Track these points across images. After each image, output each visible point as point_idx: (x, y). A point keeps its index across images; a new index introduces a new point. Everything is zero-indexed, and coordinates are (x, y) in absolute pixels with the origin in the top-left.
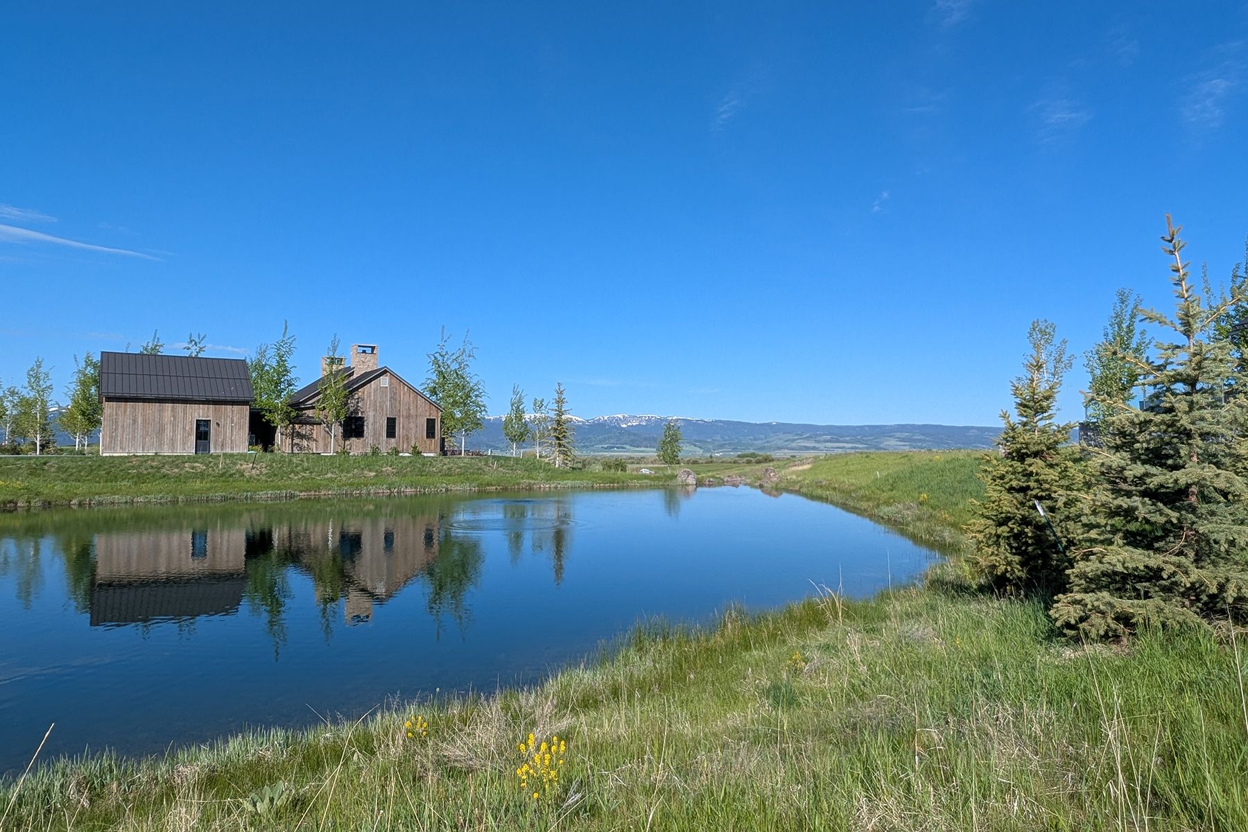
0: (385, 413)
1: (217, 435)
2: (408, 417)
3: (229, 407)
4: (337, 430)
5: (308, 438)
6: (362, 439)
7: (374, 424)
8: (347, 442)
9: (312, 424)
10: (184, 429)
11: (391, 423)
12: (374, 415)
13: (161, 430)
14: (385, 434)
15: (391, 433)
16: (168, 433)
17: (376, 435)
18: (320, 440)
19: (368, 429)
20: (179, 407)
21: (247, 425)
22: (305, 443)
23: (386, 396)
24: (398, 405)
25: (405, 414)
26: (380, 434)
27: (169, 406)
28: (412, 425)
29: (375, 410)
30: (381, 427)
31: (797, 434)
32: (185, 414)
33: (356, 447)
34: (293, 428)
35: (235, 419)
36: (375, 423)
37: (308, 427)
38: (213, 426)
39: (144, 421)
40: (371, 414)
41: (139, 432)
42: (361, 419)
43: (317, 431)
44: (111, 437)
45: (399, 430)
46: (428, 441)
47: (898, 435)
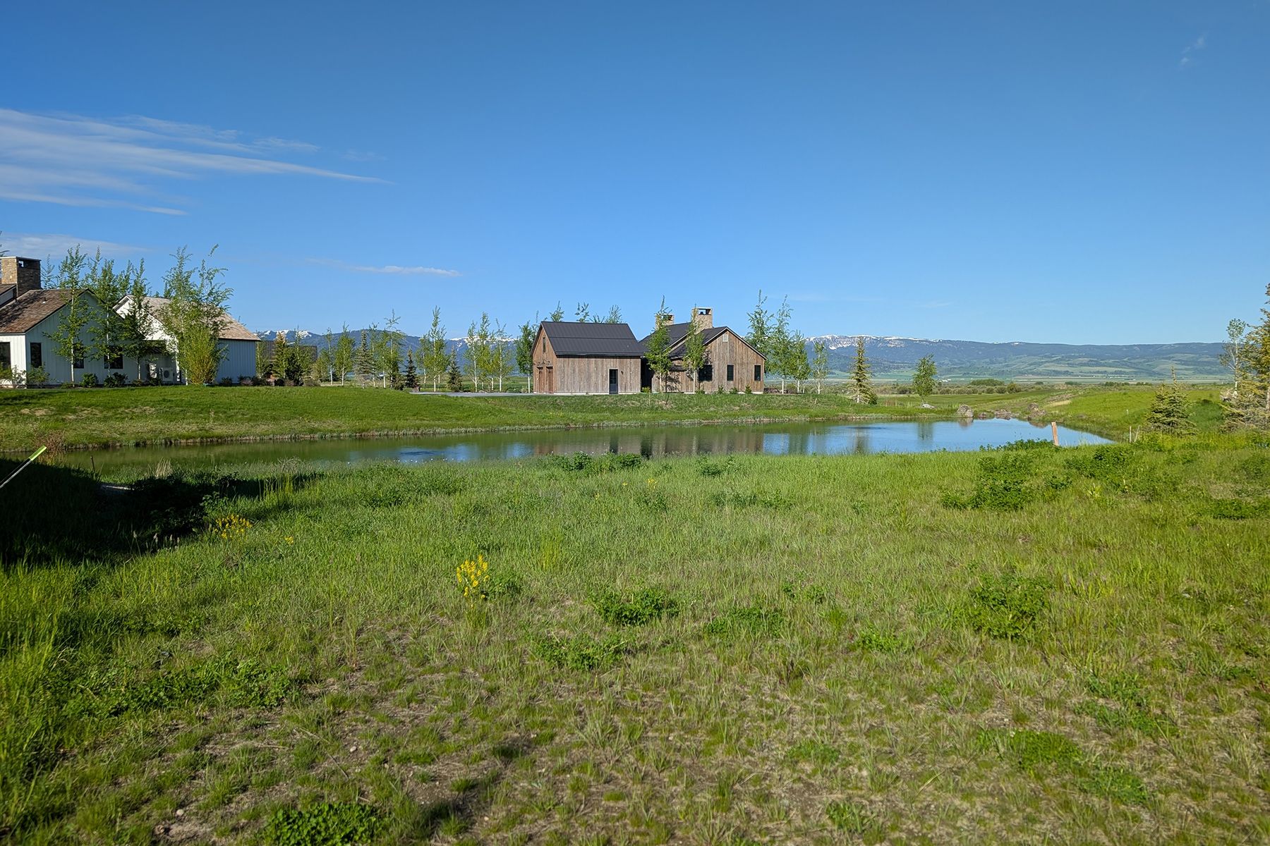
0: (726, 362)
1: (622, 380)
2: (742, 364)
3: (629, 360)
4: (695, 376)
5: (676, 381)
6: (711, 382)
7: (719, 371)
8: (701, 384)
9: (679, 371)
10: (603, 376)
11: (730, 368)
12: (719, 364)
13: (589, 378)
14: (726, 377)
15: (730, 377)
16: (593, 379)
17: (720, 380)
18: (684, 383)
19: (715, 374)
20: (599, 360)
21: (640, 373)
22: (674, 385)
23: (727, 349)
24: (735, 355)
25: (739, 362)
26: (723, 378)
27: (593, 360)
28: (744, 370)
29: (719, 360)
30: (724, 372)
31: (1046, 356)
32: (602, 363)
33: (708, 387)
34: (667, 374)
35: (632, 369)
36: (719, 369)
37: (676, 373)
38: (619, 373)
39: (579, 370)
40: (717, 363)
41: (577, 379)
42: (711, 366)
43: (682, 376)
44: (561, 382)
45: (736, 375)
46: (756, 383)
47: (1179, 356)
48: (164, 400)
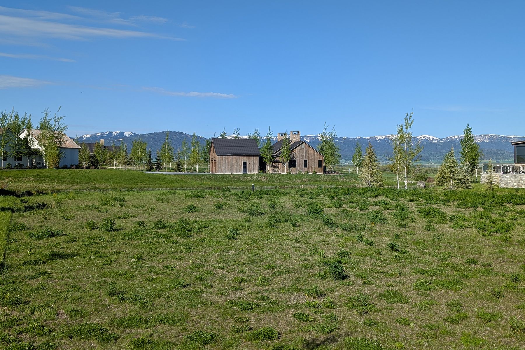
0: (303, 158)
1: (249, 167)
2: (312, 159)
3: (252, 157)
4: (287, 165)
5: (277, 167)
6: (295, 168)
8: (290, 169)
9: (278, 163)
10: (239, 165)
11: (306, 161)
12: (299, 159)
13: (233, 166)
14: (303, 166)
15: (305, 165)
16: (235, 166)
18: (281, 169)
19: (297, 164)
20: (238, 157)
21: (258, 163)
22: (276, 169)
23: (304, 152)
24: (308, 155)
25: (310, 158)
26: (301, 166)
27: (235, 157)
28: (313, 162)
29: (300, 157)
30: (302, 163)
32: (239, 159)
33: (294, 171)
34: (272, 164)
35: (254, 161)
36: (299, 162)
38: (248, 163)
39: (228, 162)
41: (227, 166)
42: (295, 161)
43: (280, 165)
44: (219, 168)
45: (308, 164)
46: (319, 169)
48: (37, 175)
